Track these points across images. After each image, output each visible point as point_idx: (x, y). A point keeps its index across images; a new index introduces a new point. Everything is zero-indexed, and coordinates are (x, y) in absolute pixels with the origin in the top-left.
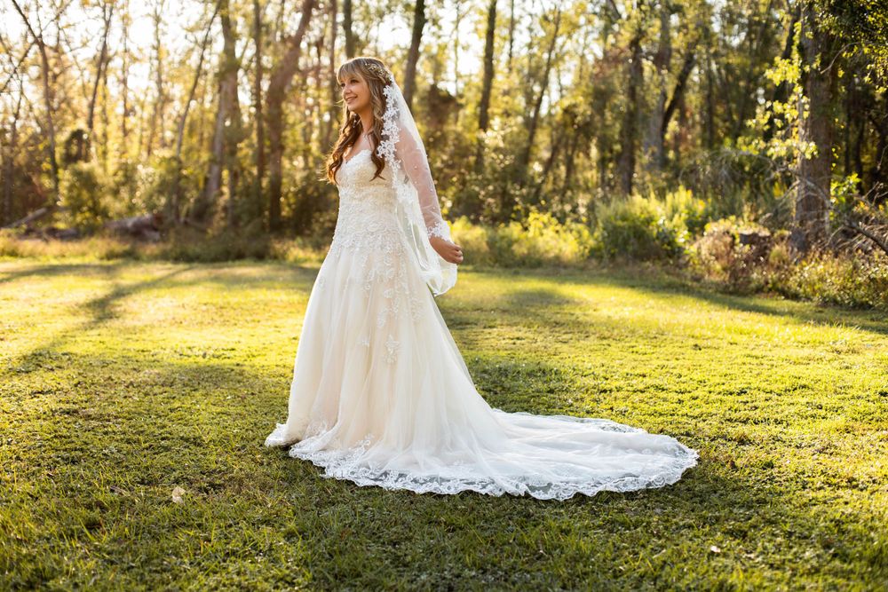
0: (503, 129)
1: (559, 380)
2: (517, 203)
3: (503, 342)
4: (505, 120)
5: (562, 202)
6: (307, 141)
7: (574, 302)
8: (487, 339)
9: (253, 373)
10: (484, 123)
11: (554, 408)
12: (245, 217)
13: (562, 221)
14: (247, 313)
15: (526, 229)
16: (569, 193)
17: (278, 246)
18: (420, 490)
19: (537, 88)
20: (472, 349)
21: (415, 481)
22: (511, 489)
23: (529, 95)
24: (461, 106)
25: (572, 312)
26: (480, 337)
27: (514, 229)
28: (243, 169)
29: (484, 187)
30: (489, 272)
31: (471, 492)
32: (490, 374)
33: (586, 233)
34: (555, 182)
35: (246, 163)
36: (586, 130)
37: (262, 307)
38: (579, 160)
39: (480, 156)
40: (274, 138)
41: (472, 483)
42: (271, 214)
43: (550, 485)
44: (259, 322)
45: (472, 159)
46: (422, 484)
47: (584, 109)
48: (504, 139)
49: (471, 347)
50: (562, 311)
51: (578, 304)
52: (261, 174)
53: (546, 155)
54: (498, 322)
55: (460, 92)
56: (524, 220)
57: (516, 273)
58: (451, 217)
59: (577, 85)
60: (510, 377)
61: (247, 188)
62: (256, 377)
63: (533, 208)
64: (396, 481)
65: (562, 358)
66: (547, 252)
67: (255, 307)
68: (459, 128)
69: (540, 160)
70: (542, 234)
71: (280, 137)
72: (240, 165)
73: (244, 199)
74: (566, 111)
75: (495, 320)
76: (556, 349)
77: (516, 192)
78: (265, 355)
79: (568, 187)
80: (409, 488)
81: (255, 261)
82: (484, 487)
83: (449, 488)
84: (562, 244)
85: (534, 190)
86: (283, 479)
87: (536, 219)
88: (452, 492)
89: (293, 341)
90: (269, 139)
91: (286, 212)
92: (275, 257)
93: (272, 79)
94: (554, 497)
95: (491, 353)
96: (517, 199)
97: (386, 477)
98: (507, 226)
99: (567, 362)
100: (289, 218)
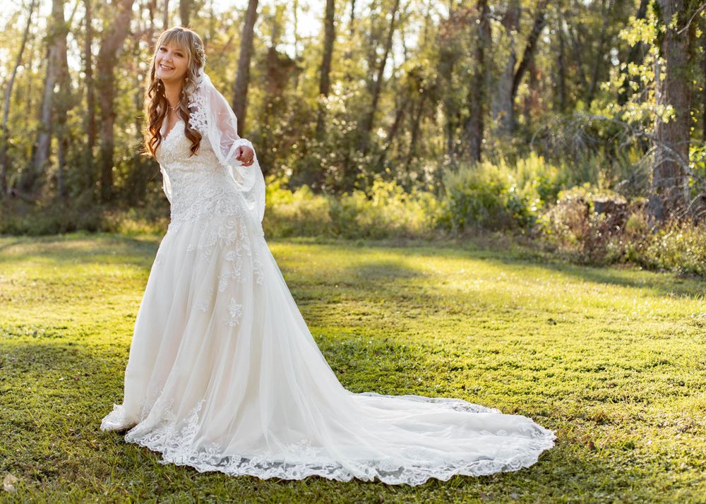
0: (345, 94)
1: (407, 358)
2: (360, 171)
3: (348, 317)
4: (347, 84)
5: (408, 169)
6: (140, 108)
7: (422, 275)
8: (332, 314)
9: (87, 352)
10: (325, 89)
11: (403, 387)
12: (76, 188)
13: (407, 189)
14: (79, 289)
15: (370, 198)
16: (415, 160)
17: (110, 218)
18: (264, 476)
19: (380, 51)
20: (315, 326)
21: (259, 466)
22: (360, 474)
23: (372, 57)
24: (300, 70)
25: (420, 285)
26: (324, 313)
27: (358, 199)
28: (73, 138)
29: (325, 155)
30: (332, 244)
31: (318, 477)
32: (335, 352)
33: (433, 202)
34: (400, 149)
35: (78, 130)
36: (432, 94)
37: (95, 282)
38: (425, 125)
39: (321, 122)
40: (105, 104)
41: (319, 468)
42: (103, 184)
43: (401, 469)
44: (91, 298)
45: (313, 125)
46: (266, 469)
47: (430, 72)
48: (346, 103)
49: (315, 323)
50: (409, 285)
51: (426, 277)
52: (92, 143)
53: (390, 120)
54: (343, 296)
55: (300, 54)
56: (368, 188)
57: (361, 245)
58: (291, 186)
59: (423, 48)
60: (356, 355)
61: (78, 157)
62: (90, 356)
63: (377, 176)
64: (239, 466)
65: (410, 335)
66: (392, 222)
67: (88, 283)
68: (299, 93)
69: (384, 126)
70: (386, 204)
71: (111, 104)
72: (70, 133)
73: (74, 169)
74: (411, 74)
75: (340, 295)
76: (404, 324)
77: (359, 158)
78: (99, 334)
79: (414, 153)
80: (252, 473)
81: (87, 235)
82: (331, 472)
83: (295, 474)
84: (408, 214)
85: (378, 158)
86: (119, 465)
87: (381, 188)
88: (298, 477)
89: (128, 318)
90: (100, 105)
91: (118, 182)
92: (108, 230)
93: (103, 43)
94: (406, 482)
95: (336, 329)
96: (360, 167)
97: (228, 461)
98: (350, 195)
99: (416, 339)
100: (121, 189)
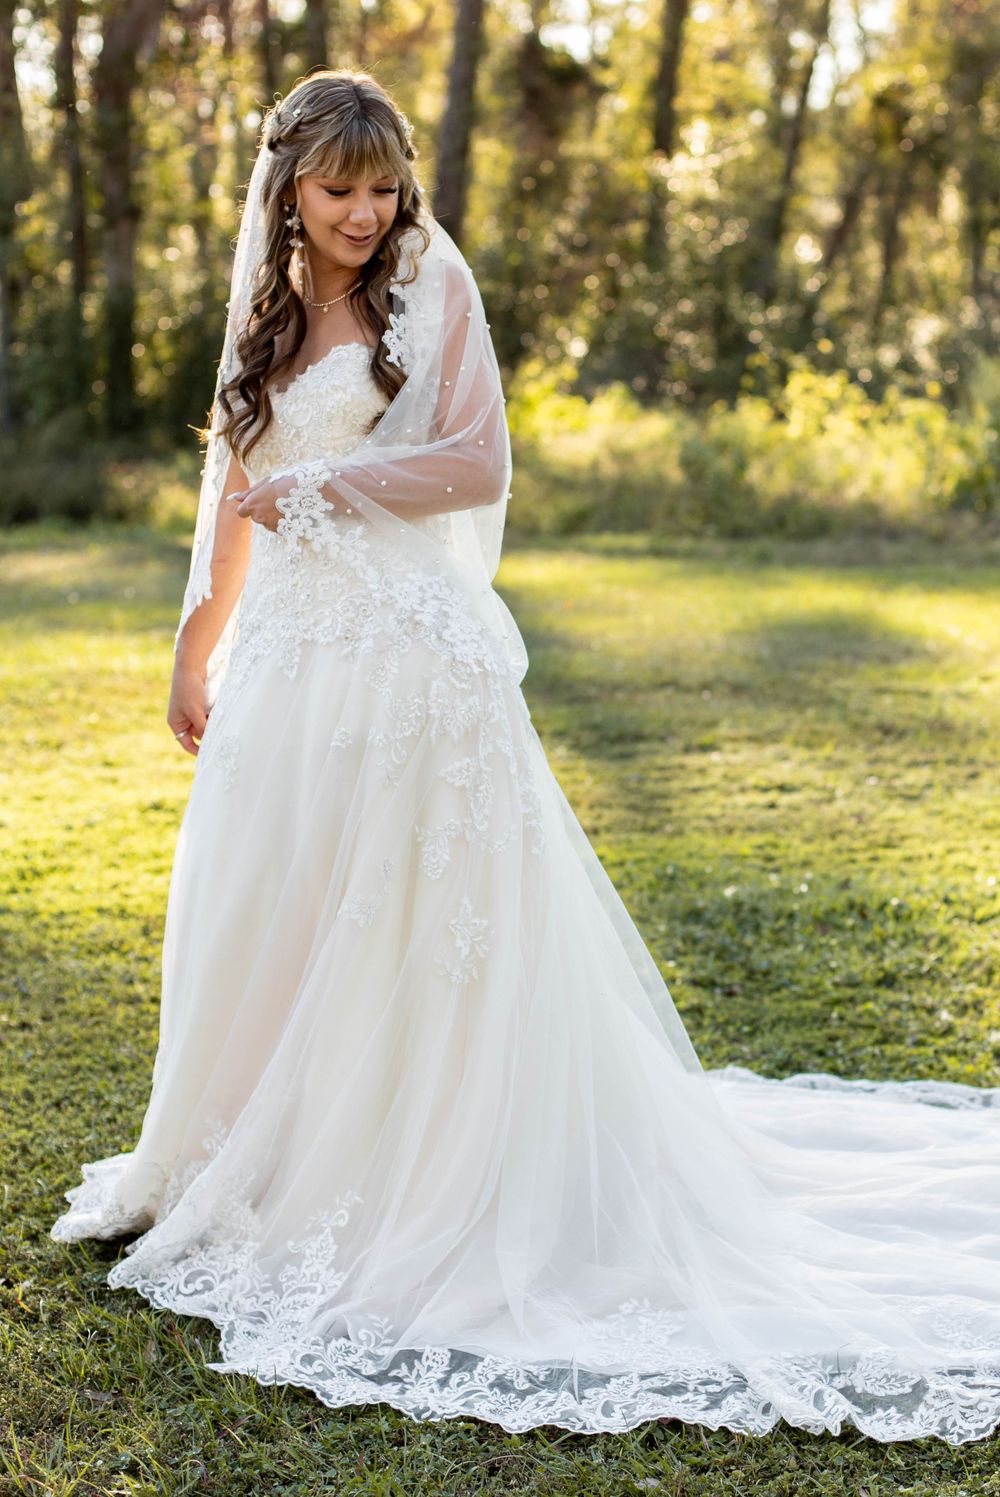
0: (715, 150)
1: (907, 940)
2: (754, 348)
3: (741, 800)
4: (719, 126)
5: (875, 341)
6: (203, 193)
7: (925, 653)
8: (696, 791)
9: (32, 938)
10: (665, 139)
11: (900, 1040)
12: (42, 401)
13: (875, 391)
14: (28, 716)
15: (780, 416)
16: (890, 317)
17: (126, 483)
18: (517, 1419)
19: (800, 40)
20: (653, 830)
21: (502, 1385)
23: (781, 54)
24: (599, 91)
25: (924, 685)
26: (675, 785)
27: (752, 416)
28: (33, 272)
29: (666, 304)
30: (690, 555)
31: (675, 1425)
32: (711, 925)
33: (939, 423)
34: (853, 289)
35: (41, 256)
36: (932, 152)
37: (71, 694)
38: (913, 224)
39: (656, 223)
40: (114, 188)
41: (678, 1389)
42: (112, 389)
43: (919, 1389)
44: (59, 746)
45: (636, 230)
46: (523, 1395)
47: (928, 98)
48: (718, 175)
49: (653, 822)
50: (895, 684)
51: (934, 658)
52: (81, 285)
53: (829, 213)
54: (724, 730)
55: (601, 51)
56: (774, 392)
57: (764, 560)
58: (584, 387)
59: (908, 36)
60: (766, 932)
61: (46, 321)
62: (37, 954)
63: (799, 361)
64: (443, 1383)
65: (909, 859)
66: (838, 487)
67: (53, 696)
68: (600, 148)
69: (812, 227)
70: (822, 429)
71: (128, 185)
72: (22, 256)
73: (38, 351)
74: (881, 102)
75: (713, 724)
76: (893, 820)
77: (760, 318)
78: (70, 869)
79: (887, 297)
80: (483, 1411)
81: (66, 530)
82: (715, 1402)
83: (607, 1410)
84: (878, 462)
85: (796, 311)
86: (95, 1381)
87: (806, 388)
88: (617, 1425)
89: (153, 815)
90: (101, 190)
91: (148, 383)
92: (120, 516)
93: (107, 31)
94: (934, 1431)
95: (711, 843)
96: (756, 336)
97: (411, 1367)
98: (732, 407)
99: (929, 881)
100: (157, 402)
